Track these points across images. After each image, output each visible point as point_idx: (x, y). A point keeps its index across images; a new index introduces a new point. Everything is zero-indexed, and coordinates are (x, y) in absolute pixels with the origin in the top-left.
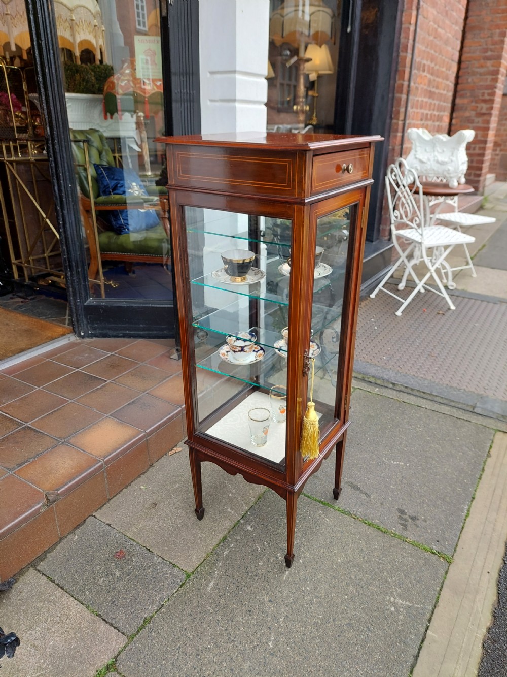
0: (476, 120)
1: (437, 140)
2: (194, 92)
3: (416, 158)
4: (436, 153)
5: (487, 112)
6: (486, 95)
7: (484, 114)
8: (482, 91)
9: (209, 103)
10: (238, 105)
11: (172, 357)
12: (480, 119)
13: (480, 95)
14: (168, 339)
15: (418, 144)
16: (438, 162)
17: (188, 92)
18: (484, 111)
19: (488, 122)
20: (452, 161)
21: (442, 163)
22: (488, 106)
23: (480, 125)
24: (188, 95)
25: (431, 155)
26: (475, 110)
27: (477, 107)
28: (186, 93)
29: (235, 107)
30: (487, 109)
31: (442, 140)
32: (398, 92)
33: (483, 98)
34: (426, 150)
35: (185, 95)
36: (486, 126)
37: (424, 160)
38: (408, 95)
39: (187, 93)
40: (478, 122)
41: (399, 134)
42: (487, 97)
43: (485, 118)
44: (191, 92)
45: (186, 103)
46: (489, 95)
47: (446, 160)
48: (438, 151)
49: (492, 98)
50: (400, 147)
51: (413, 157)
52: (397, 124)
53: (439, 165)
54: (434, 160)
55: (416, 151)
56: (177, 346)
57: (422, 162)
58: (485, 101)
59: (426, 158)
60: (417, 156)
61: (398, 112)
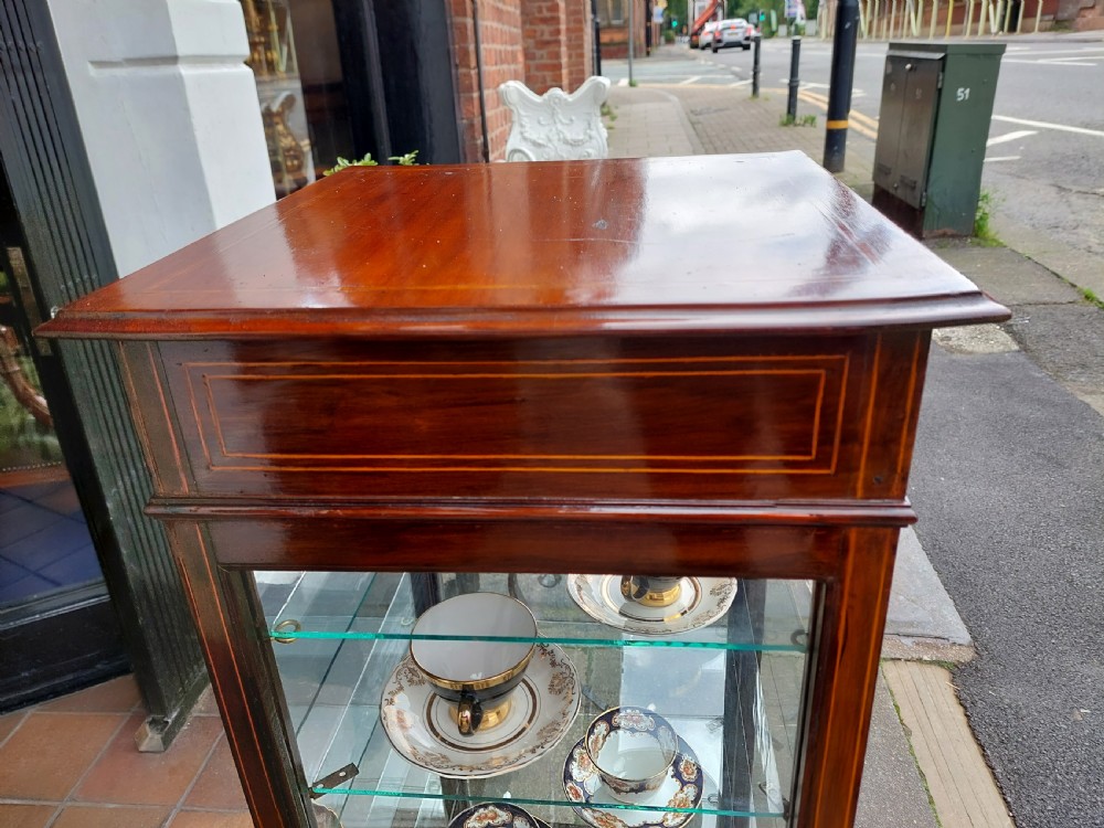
0: (539, 53)
1: (557, 100)
2: (38, 44)
3: (525, 139)
4: (560, 127)
5: (553, 38)
6: (544, 11)
7: (548, 43)
8: (537, 4)
9: (93, 71)
10: (184, 70)
11: (142, 748)
12: (544, 52)
13: (535, 10)
14: (113, 681)
15: (522, 112)
16: (566, 142)
17: (21, 43)
18: (547, 37)
19: (557, 56)
20: (591, 137)
21: (575, 144)
22: (552, 28)
23: (546, 61)
24: (23, 54)
25: (551, 130)
26: (534, 37)
27: (535, 31)
28: (13, 48)
29: (181, 76)
30: (551, 34)
31: (566, 100)
32: (457, 14)
33: (541, 16)
34: (539, 122)
35: (14, 54)
36: (555, 62)
37: (540, 141)
38: (474, 18)
39: (18, 49)
40: (542, 57)
41: (476, 95)
42: (546, 14)
43: (552, 48)
44: (31, 44)
45: (21, 78)
46: (549, 9)
47: (581, 137)
48: (562, 124)
49: (554, 14)
50: (480, 118)
51: (519, 137)
52: (468, 76)
53: (569, 147)
54: (559, 140)
55: (522, 126)
56: (150, 712)
57: (536, 145)
58: (544, 21)
59: (543, 136)
60: (526, 135)
61: (466, 53)
